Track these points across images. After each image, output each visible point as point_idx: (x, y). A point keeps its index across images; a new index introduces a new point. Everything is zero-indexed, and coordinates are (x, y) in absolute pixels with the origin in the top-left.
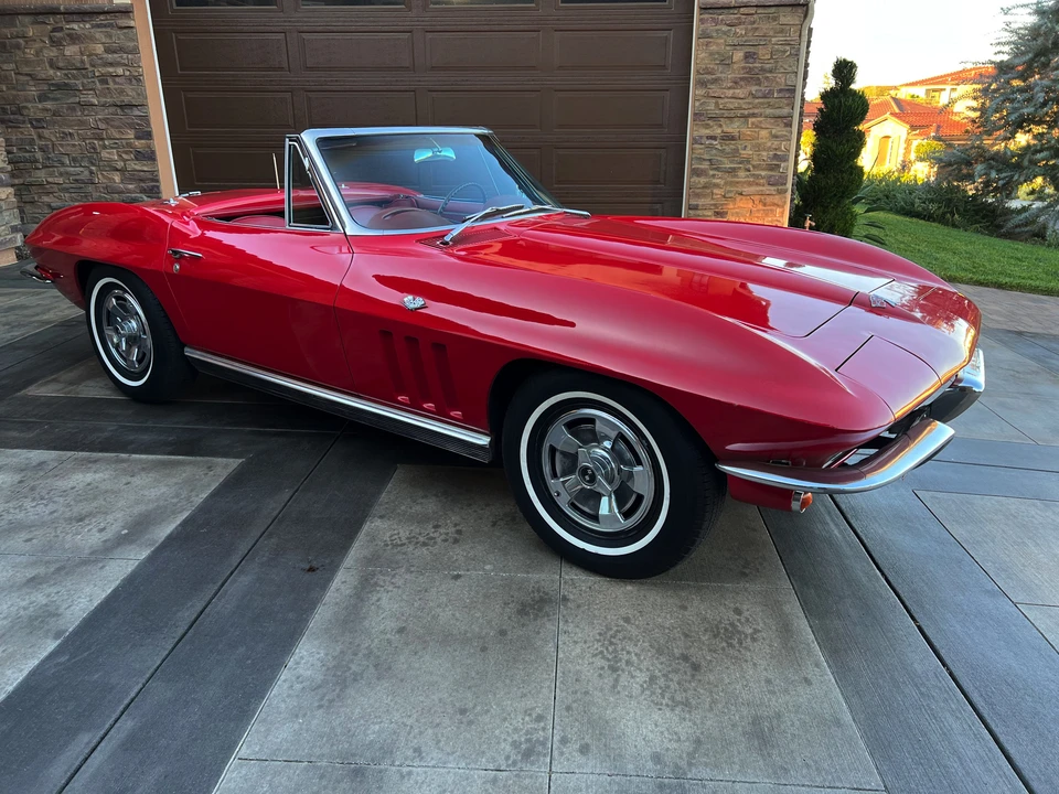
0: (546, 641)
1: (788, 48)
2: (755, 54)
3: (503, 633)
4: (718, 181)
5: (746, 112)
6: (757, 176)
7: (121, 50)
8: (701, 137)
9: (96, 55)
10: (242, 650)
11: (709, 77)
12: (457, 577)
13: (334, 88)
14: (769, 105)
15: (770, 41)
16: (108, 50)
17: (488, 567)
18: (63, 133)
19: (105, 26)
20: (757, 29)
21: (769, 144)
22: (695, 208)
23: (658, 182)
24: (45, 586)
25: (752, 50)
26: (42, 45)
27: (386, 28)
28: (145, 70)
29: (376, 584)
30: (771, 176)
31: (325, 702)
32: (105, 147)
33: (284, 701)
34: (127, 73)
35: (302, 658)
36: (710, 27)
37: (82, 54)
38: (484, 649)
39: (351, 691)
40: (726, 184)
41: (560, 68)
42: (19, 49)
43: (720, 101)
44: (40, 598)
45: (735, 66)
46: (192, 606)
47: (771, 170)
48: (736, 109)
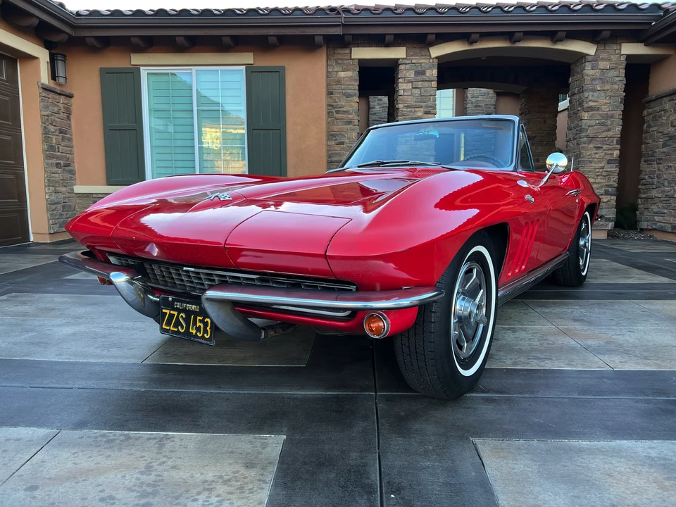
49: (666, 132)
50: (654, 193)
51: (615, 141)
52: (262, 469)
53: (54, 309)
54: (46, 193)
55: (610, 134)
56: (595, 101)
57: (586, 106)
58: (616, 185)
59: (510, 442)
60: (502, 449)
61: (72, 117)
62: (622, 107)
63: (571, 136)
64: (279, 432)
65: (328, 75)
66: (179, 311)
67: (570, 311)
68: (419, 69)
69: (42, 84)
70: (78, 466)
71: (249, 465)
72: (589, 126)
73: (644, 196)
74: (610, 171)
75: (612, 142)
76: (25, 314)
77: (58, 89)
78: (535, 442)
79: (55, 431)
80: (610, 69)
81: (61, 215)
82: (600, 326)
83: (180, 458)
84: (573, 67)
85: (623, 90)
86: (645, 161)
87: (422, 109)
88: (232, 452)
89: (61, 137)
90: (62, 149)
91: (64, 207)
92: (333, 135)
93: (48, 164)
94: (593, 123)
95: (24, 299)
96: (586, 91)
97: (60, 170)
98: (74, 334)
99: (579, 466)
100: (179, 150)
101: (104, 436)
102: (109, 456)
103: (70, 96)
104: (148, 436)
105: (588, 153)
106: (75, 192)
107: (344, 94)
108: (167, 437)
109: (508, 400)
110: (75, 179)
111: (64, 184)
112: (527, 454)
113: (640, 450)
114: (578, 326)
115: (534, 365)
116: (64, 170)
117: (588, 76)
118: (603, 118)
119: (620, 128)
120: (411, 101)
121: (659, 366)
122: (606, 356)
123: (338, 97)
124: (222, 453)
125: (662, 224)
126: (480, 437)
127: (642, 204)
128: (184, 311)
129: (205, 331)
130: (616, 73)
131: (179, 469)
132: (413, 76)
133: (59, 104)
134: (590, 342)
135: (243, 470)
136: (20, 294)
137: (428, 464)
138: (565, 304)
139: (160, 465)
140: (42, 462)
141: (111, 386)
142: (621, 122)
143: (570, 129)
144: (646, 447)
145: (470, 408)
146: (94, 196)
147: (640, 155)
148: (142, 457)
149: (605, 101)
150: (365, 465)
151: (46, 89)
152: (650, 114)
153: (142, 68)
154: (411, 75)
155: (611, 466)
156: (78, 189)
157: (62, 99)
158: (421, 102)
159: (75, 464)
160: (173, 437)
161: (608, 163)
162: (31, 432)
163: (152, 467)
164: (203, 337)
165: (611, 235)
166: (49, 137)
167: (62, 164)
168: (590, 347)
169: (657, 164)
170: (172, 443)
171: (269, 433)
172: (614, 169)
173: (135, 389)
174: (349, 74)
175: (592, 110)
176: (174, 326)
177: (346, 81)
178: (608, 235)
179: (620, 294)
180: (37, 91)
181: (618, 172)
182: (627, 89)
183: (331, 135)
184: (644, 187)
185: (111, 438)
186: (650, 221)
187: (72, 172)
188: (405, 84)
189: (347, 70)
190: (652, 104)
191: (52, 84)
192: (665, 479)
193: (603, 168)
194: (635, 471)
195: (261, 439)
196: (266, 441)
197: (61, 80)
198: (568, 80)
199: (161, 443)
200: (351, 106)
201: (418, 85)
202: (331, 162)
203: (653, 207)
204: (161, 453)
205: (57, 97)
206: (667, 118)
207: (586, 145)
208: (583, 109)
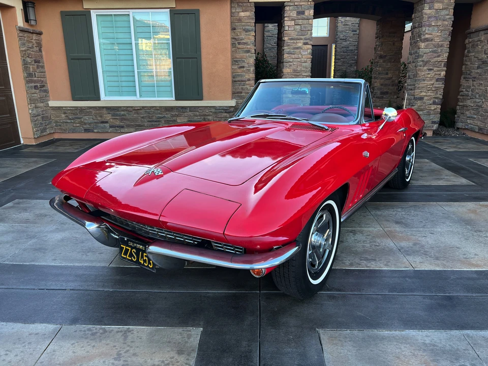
49: (480, 58)
50: (469, 103)
51: (443, 64)
52: (188, 355)
53: (46, 216)
54: (29, 109)
55: (440, 59)
56: (430, 34)
57: (423, 37)
58: (441, 97)
59: (341, 332)
60: (335, 338)
61: (42, 49)
62: (450, 39)
63: (411, 60)
64: (198, 326)
65: (232, 14)
66: (132, 248)
67: (394, 213)
68: (300, 9)
69: (19, 27)
70: (76, 354)
71: (180, 352)
72: (424, 53)
73: (461, 104)
74: (438, 87)
75: (441, 65)
76: (27, 221)
77: (31, 29)
78: (356, 332)
79: (59, 326)
80: (442, 9)
81: (41, 124)
82: (412, 228)
83: (137, 347)
84: (415, 6)
85: (451, 25)
86: (464, 78)
87: (302, 41)
88: (169, 342)
89: (36, 66)
90: (38, 75)
91: (43, 118)
92: (236, 61)
93: (28, 87)
94: (427, 50)
95: (25, 205)
96: (424, 26)
97: (37, 91)
98: (62, 240)
99: (380, 350)
100: (123, 74)
101: (89, 330)
102: (94, 346)
103: (40, 34)
104: (117, 330)
105: (423, 73)
106: (50, 106)
107: (244, 30)
108: (129, 331)
109: (344, 296)
110: (49, 96)
111: (42, 101)
112: (350, 341)
113: (419, 338)
114: (398, 228)
115: (364, 266)
116: (40, 90)
117: (426, 14)
118: (435, 47)
119: (447, 55)
120: (294, 34)
121: (444, 266)
122: (411, 257)
123: (240, 32)
124: (163, 343)
125: (472, 126)
126: (323, 328)
127: (459, 109)
128: (135, 248)
129: (149, 263)
130: (447, 12)
131: (137, 356)
132: (295, 15)
133: (33, 41)
134: (404, 244)
135: (176, 356)
136: (21, 200)
137: (289, 350)
138: (393, 207)
139: (125, 352)
140: (54, 351)
141: (90, 288)
142: (448, 50)
143: (411, 54)
144: (424, 335)
145: (318, 304)
146: (64, 108)
147: (461, 73)
148: (115, 346)
149: (438, 34)
150: (251, 351)
151: (22, 30)
152: (470, 43)
153: (91, 11)
154: (294, 14)
155: (400, 350)
156: (52, 103)
157: (34, 37)
158: (301, 35)
159: (74, 352)
160: (133, 330)
161: (437, 81)
162: (44, 328)
163: (121, 354)
164: (148, 266)
165: (436, 133)
166: (27, 67)
167: (39, 86)
168: (402, 248)
169: (473, 81)
170: (132, 335)
171: (192, 326)
172: (441, 85)
173: (106, 290)
174: (248, 14)
175: (427, 41)
176: (129, 256)
177: (245, 19)
178: (434, 133)
179: (431, 196)
180: (16, 33)
181: (443, 87)
182: (455, 24)
183: (235, 61)
184: (462, 97)
185: (95, 331)
186: (464, 122)
187: (46, 91)
188: (289, 22)
189: (246, 11)
190: (472, 35)
191: (26, 26)
192: (431, 361)
193: (433, 84)
194: (414, 355)
195: (188, 331)
196: (190, 333)
197: (33, 23)
198: (411, 16)
199: (125, 334)
200: (249, 39)
201: (299, 22)
202: (235, 81)
203: (467, 113)
204: (126, 343)
205: (31, 35)
206: (482, 47)
207: (421, 68)
208: (421, 40)
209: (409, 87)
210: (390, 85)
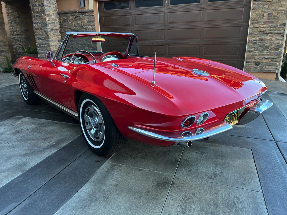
0: (162, 198)
1: (283, 11)
2: (272, 14)
3: (149, 192)
4: (257, 54)
5: (268, 32)
6: (271, 53)
7: (91, 21)
8: (252, 40)
9: (85, 23)
10: (67, 184)
11: (255, 21)
12: (140, 170)
13: (142, 29)
14: (276, 30)
15: (277, 9)
16: (88, 22)
17: (151, 168)
18: (77, 43)
19: (87, 16)
20: (272, 6)
21: (275, 42)
22: (248, 62)
23: (237, 55)
24: (27, 156)
25: (271, 12)
26: (73, 21)
27: (157, 12)
28: (96, 26)
29: (115, 168)
30: (276, 52)
31: (83, 207)
32: (86, 46)
33: (72, 203)
34: (92, 27)
35: (83, 190)
36: (256, 6)
37: (82, 23)
38: (140, 197)
39: (93, 204)
40: (259, 55)
41: (207, 21)
42: (68, 22)
43: (259, 29)
44: (24, 160)
45: (265, 18)
46: (61, 168)
47: (276, 50)
48: (264, 31)
51: (59, 31)
55: (57, 28)
56: (49, 12)
57: (46, 13)
62: (58, 16)
72: (49, 24)
85: (57, 8)
94: (50, 22)
96: (45, 6)
105: (52, 36)
118: (53, 20)
119: (59, 26)
142: (59, 23)
149: (53, 12)
152: (61, 20)
161: (58, 42)
175: (49, 16)
206: (72, 23)
207: (50, 33)
208: (46, 15)
209: (42, 46)
210: (3, 46)
